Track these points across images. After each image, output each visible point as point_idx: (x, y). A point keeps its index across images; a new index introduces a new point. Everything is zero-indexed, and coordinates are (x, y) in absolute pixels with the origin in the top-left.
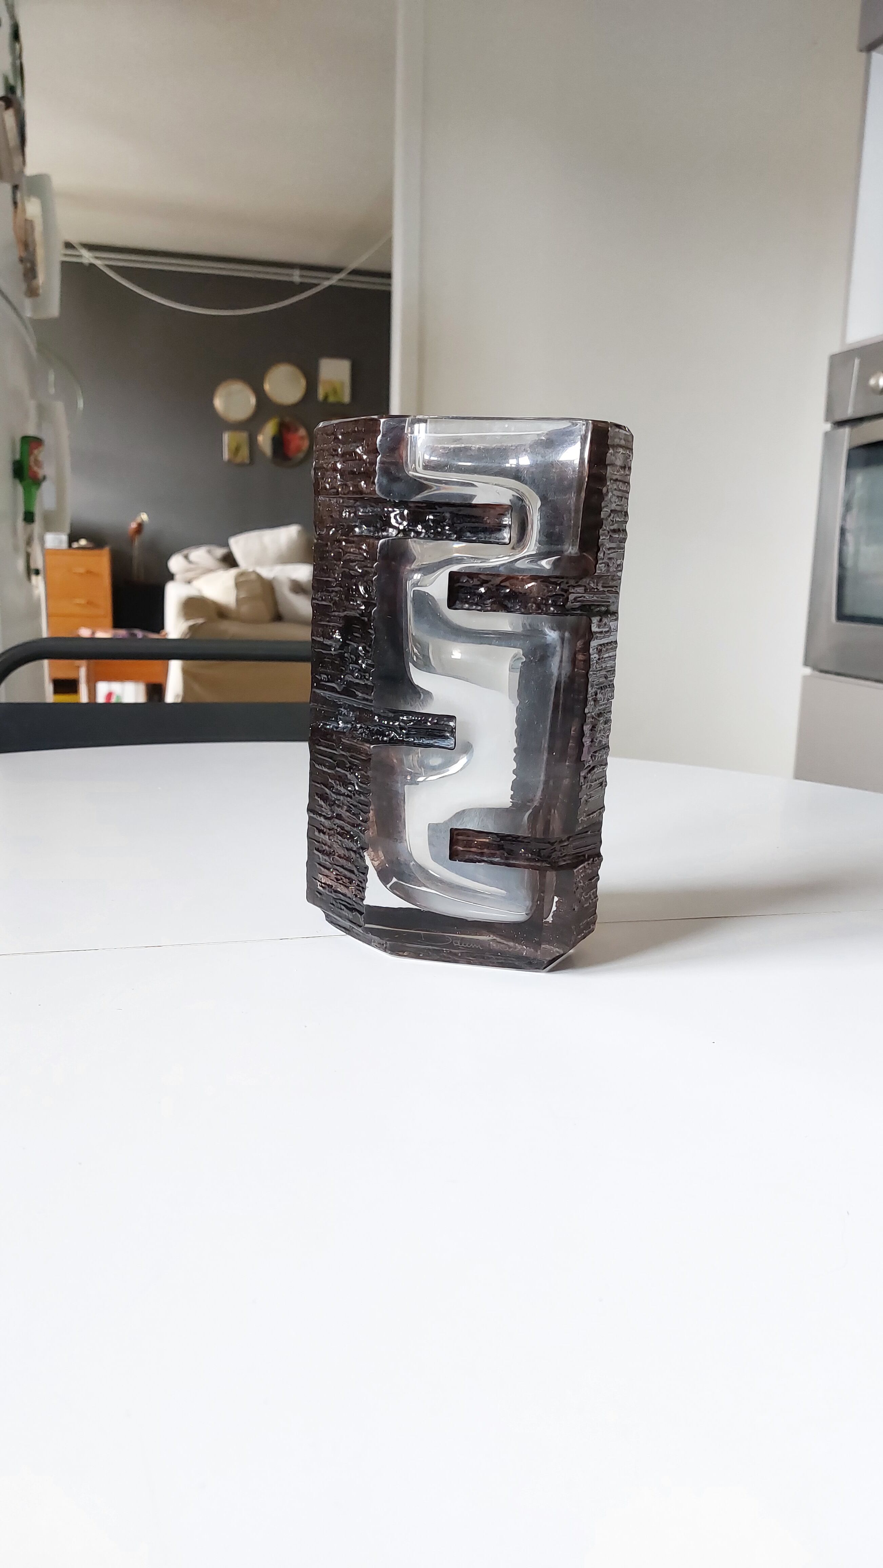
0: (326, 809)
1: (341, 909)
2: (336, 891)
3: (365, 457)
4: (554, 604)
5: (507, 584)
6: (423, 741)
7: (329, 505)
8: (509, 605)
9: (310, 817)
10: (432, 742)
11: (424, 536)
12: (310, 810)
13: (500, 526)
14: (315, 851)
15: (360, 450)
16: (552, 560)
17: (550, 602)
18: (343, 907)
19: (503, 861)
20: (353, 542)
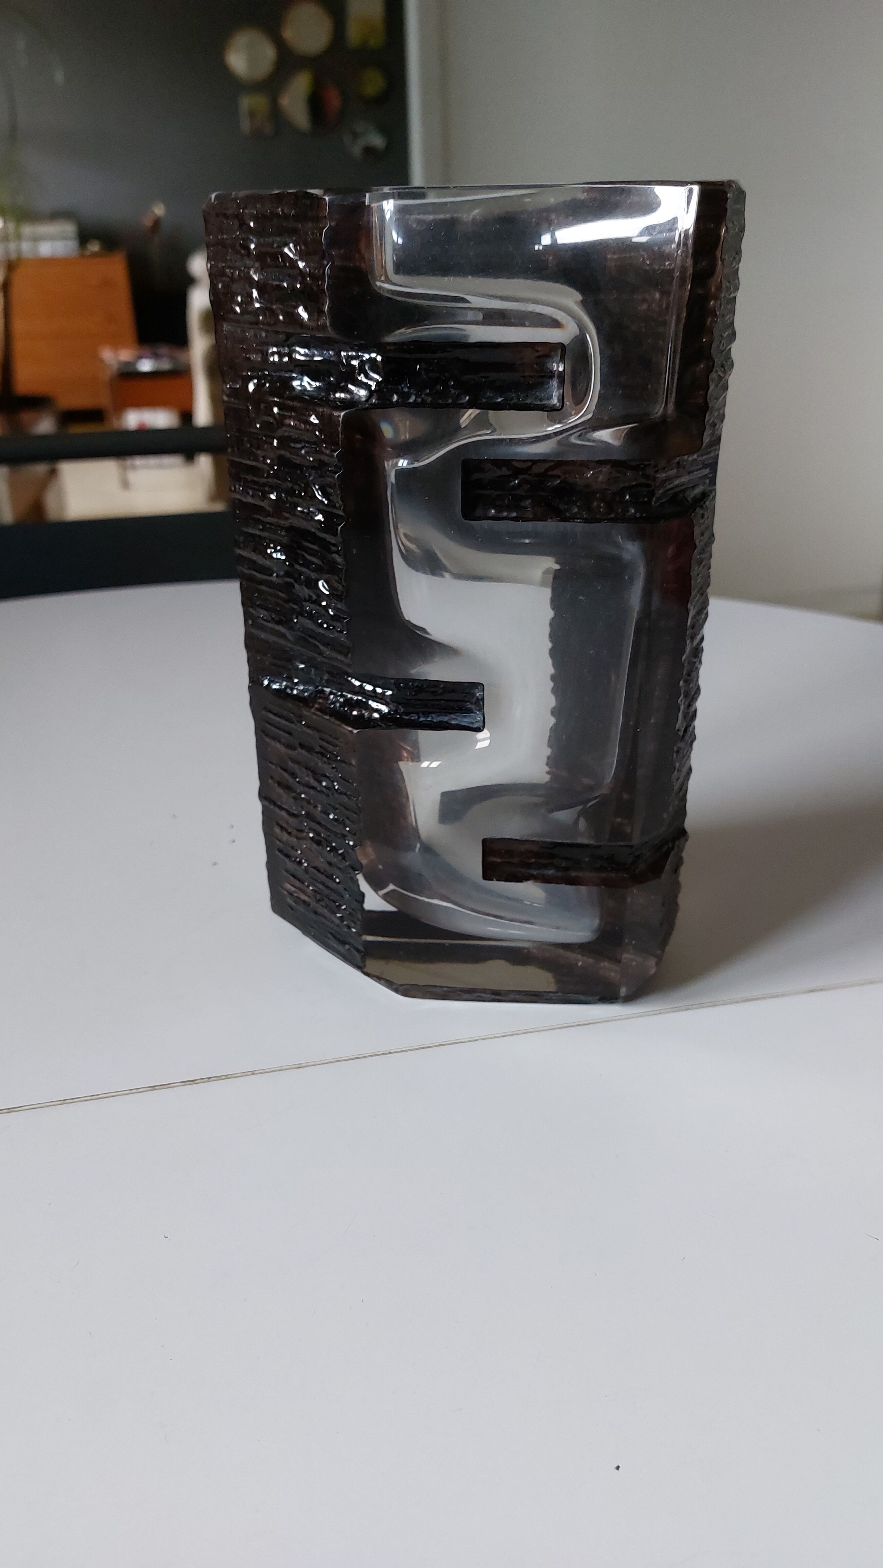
0: (285, 798)
1: (326, 936)
2: (316, 913)
3: (301, 265)
4: (634, 502)
5: (557, 472)
6: (432, 718)
7: (243, 340)
8: (562, 507)
9: (263, 806)
10: (446, 719)
11: (415, 400)
12: (263, 795)
13: (543, 377)
14: (277, 852)
15: (290, 249)
16: (628, 428)
17: (627, 497)
18: (331, 936)
20: (293, 409)
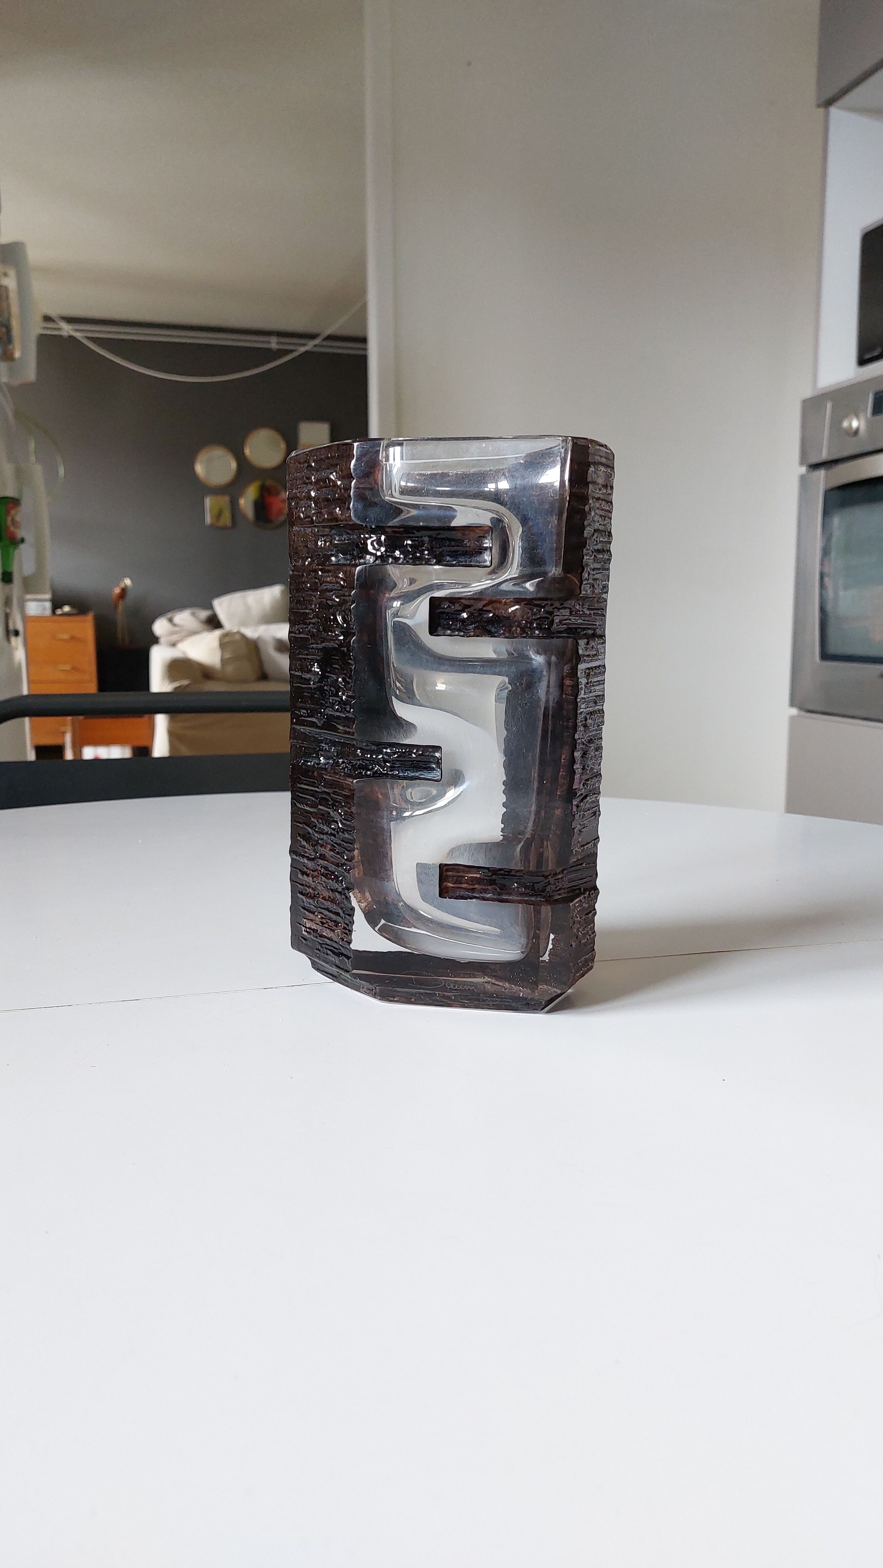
0: (309, 850)
1: (327, 954)
2: (321, 936)
3: (339, 483)
4: (539, 628)
5: (489, 608)
6: (408, 774)
7: (305, 535)
8: (493, 630)
9: (292, 859)
10: (417, 774)
11: (403, 562)
12: (292, 852)
13: (481, 549)
14: (299, 895)
15: (333, 476)
16: (535, 582)
17: (535, 625)
18: (329, 952)
19: (495, 897)
20: (329, 571)
